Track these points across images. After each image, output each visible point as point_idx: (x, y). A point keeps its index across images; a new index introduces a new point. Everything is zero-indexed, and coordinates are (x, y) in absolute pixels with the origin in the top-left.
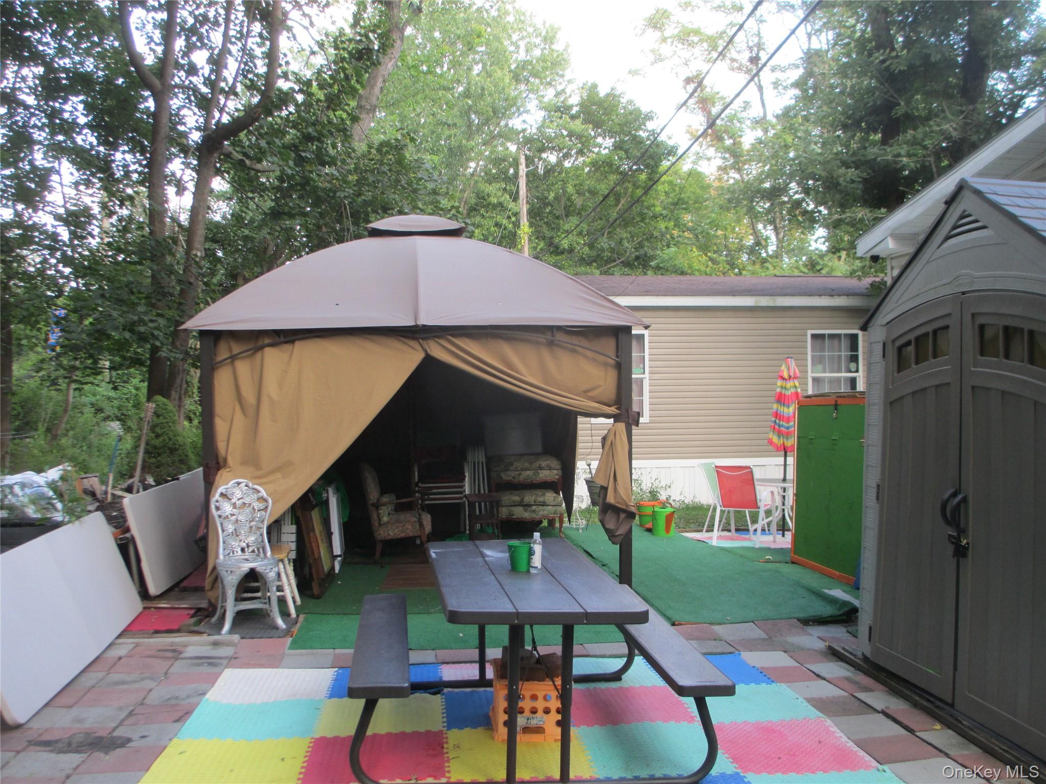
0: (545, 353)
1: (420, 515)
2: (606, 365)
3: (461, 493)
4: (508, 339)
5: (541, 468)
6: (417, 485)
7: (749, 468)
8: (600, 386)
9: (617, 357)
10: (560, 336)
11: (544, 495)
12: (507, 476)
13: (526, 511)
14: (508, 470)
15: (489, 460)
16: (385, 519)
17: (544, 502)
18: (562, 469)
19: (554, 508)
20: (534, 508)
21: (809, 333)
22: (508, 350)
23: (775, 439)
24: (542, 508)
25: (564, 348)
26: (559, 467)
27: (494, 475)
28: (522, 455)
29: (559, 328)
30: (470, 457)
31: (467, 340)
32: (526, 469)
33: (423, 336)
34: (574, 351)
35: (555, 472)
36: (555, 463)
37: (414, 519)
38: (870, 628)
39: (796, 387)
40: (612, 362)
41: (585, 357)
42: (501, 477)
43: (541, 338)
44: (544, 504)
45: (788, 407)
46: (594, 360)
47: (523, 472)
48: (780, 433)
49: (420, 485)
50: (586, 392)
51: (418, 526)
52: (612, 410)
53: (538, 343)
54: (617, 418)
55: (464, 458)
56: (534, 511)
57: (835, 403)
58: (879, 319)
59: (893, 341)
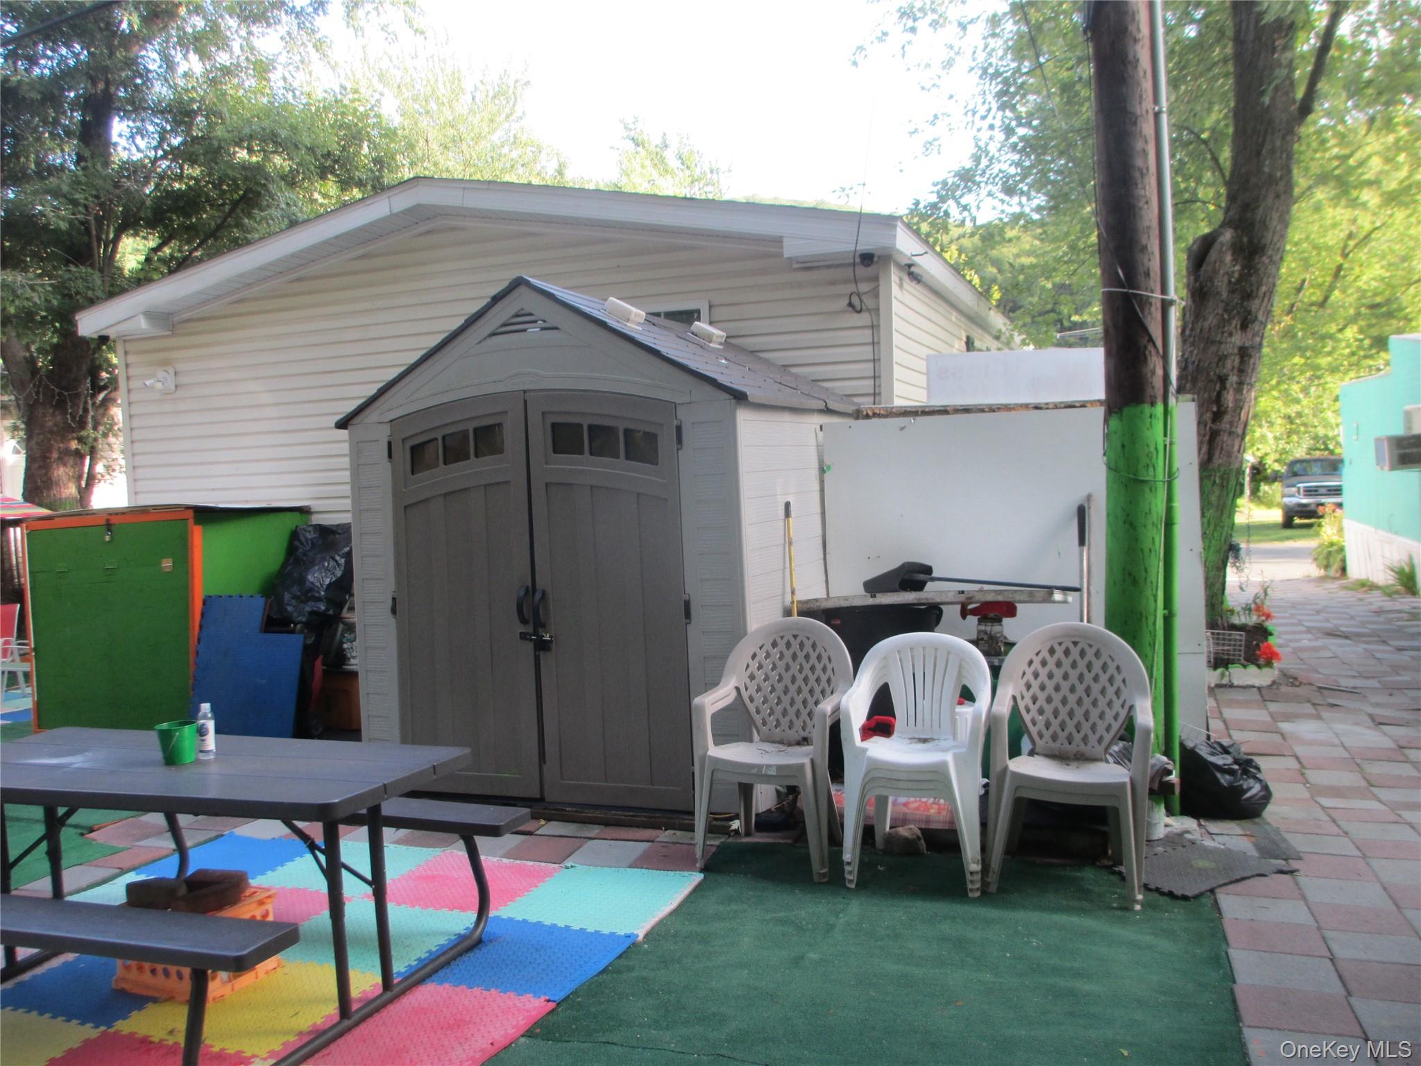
57: (104, 523)
58: (372, 416)
59: (403, 440)
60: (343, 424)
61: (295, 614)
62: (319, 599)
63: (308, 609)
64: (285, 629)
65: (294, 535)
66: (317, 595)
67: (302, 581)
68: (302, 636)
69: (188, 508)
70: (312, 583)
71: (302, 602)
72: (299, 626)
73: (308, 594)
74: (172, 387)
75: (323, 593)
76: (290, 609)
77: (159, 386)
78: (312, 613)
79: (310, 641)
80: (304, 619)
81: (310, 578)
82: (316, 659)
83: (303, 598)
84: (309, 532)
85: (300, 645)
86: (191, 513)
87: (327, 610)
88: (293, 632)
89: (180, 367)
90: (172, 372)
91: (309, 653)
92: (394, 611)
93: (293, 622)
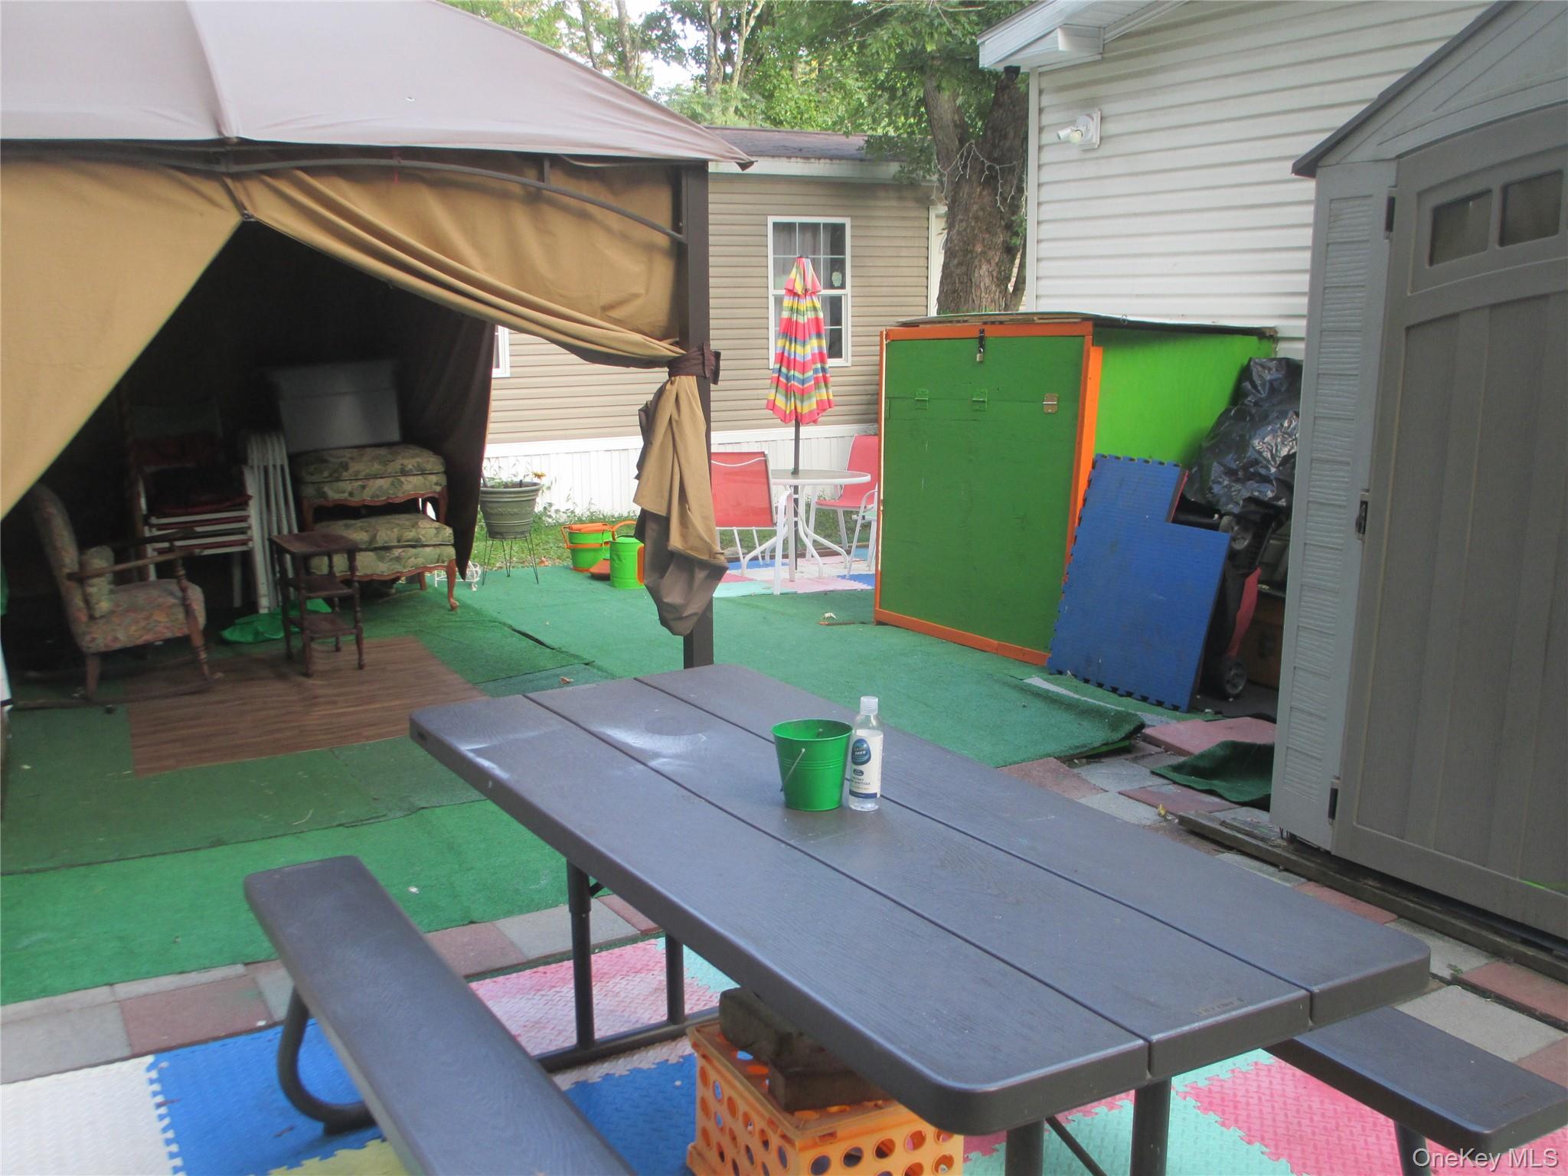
0: (522, 219)
1: (183, 590)
2: (649, 248)
3: (243, 531)
4: (440, 184)
5: (404, 473)
6: (146, 521)
7: (763, 454)
8: (636, 296)
9: (677, 228)
10: (556, 180)
11: (415, 525)
12: (335, 493)
13: (381, 559)
14: (338, 480)
15: (293, 458)
16: (104, 605)
17: (418, 540)
18: (447, 472)
19: (438, 550)
20: (397, 552)
21: (771, 220)
22: (436, 209)
23: (780, 402)
24: (412, 551)
25: (565, 209)
26: (441, 469)
27: (309, 491)
28: (362, 447)
29: (556, 160)
30: (255, 456)
31: (343, 184)
32: (375, 477)
33: (235, 168)
34: (583, 216)
35: (434, 478)
36: (432, 462)
37: (172, 601)
38: (1334, 793)
39: (815, 309)
40: (662, 240)
41: (608, 230)
42: (324, 495)
43: (513, 183)
44: (416, 544)
45: (804, 344)
46: (624, 237)
47: (371, 482)
48: (788, 391)
49: (154, 520)
50: (606, 308)
51: (181, 616)
52: (664, 348)
53: (504, 196)
54: (675, 367)
55: (242, 460)
56: (398, 559)
57: (978, 335)
58: (1365, 149)
59: (1420, 195)
60: (1307, 167)
61: (1223, 500)
62: (1265, 479)
63: (1246, 494)
64: (1206, 521)
65: (1245, 373)
66: (1263, 471)
67: (1243, 444)
68: (1226, 536)
69: (1086, 318)
70: (1260, 453)
71: (1237, 480)
72: (1226, 520)
73: (1251, 471)
74: (1096, 140)
75: (1273, 470)
76: (1216, 489)
77: (1076, 137)
78: (1251, 500)
79: (1242, 545)
80: (1236, 510)
81: (1256, 443)
82: (1247, 575)
83: (1240, 474)
84: (1270, 369)
85: (1223, 552)
86: (1089, 327)
87: (1277, 498)
88: (1214, 527)
89: (1109, 109)
90: (1097, 116)
91: (1238, 563)
92: (1361, 526)
93: (1218, 512)
